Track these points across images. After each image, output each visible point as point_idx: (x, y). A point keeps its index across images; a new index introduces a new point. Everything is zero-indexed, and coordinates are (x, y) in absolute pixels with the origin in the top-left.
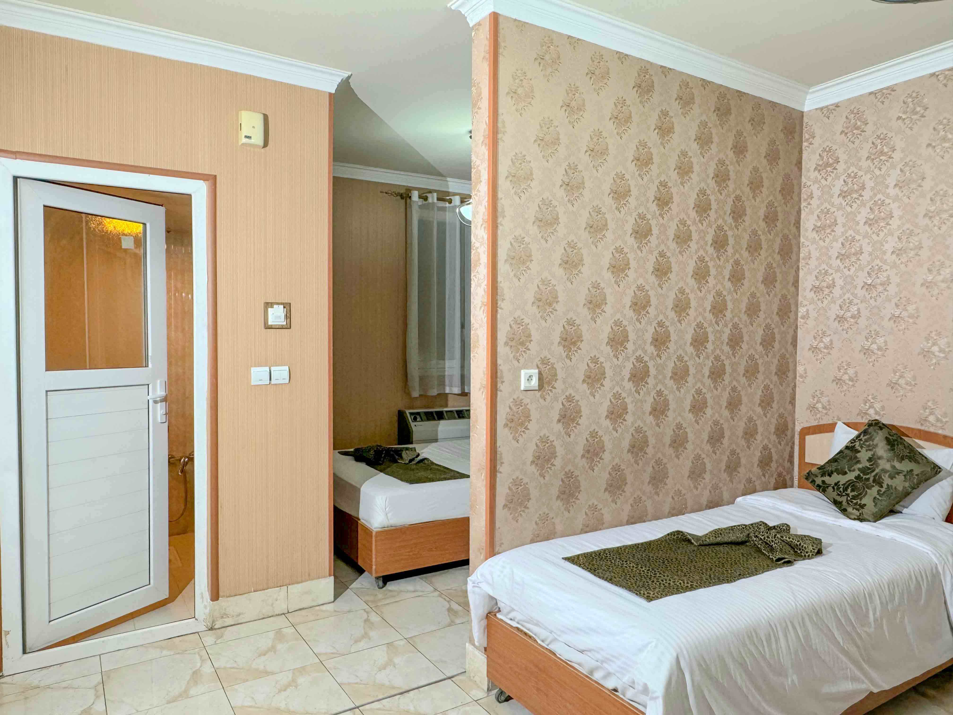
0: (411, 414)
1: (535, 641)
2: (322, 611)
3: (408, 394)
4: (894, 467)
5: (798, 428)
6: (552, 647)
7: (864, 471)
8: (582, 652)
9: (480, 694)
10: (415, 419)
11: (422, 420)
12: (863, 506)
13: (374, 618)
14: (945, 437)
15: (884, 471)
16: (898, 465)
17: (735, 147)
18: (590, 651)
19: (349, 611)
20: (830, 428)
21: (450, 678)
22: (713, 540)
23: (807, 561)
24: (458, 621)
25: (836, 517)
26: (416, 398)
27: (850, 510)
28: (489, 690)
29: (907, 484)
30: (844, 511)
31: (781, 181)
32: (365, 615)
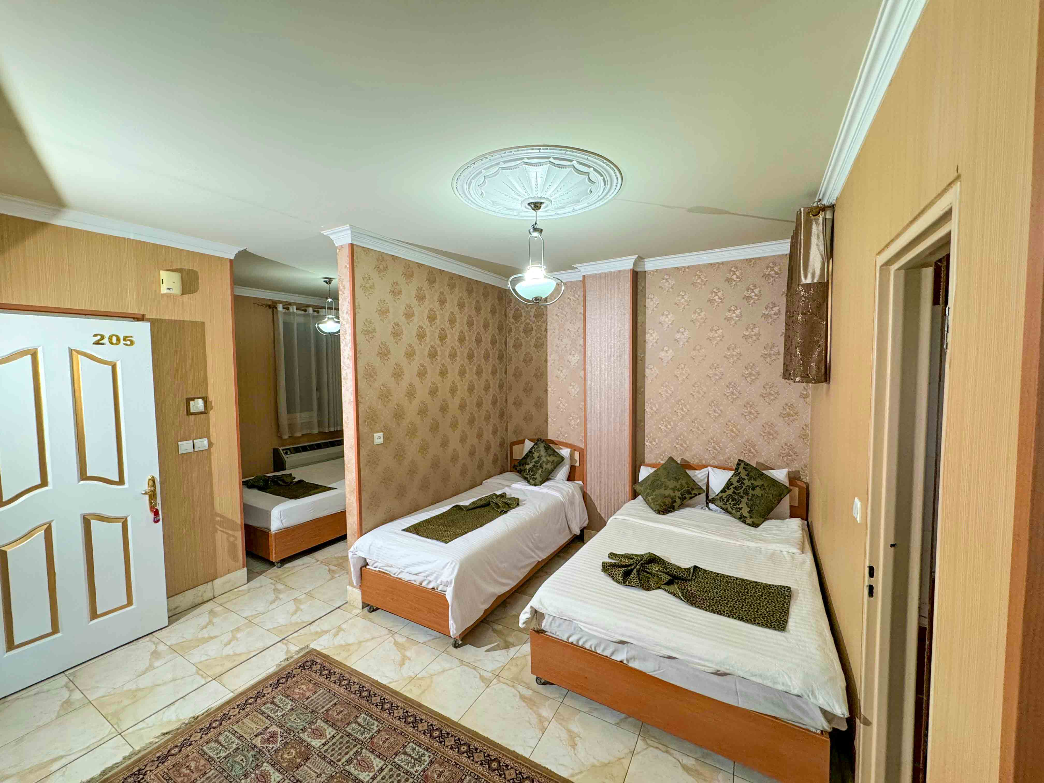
0: (283, 450)
1: (390, 575)
2: (240, 591)
3: (280, 437)
4: (547, 459)
5: (509, 443)
6: (399, 576)
7: (536, 462)
8: (416, 575)
9: (358, 611)
10: (286, 453)
11: (291, 453)
12: (536, 479)
13: (280, 586)
14: (566, 443)
15: (544, 461)
16: (549, 458)
17: (476, 308)
18: (420, 573)
19: (261, 587)
20: (523, 442)
21: (338, 608)
22: (473, 506)
23: (513, 510)
24: (336, 576)
25: (526, 485)
26: (286, 439)
27: (531, 481)
28: (363, 608)
29: (552, 467)
30: (528, 482)
31: (497, 323)
32: (273, 587)
